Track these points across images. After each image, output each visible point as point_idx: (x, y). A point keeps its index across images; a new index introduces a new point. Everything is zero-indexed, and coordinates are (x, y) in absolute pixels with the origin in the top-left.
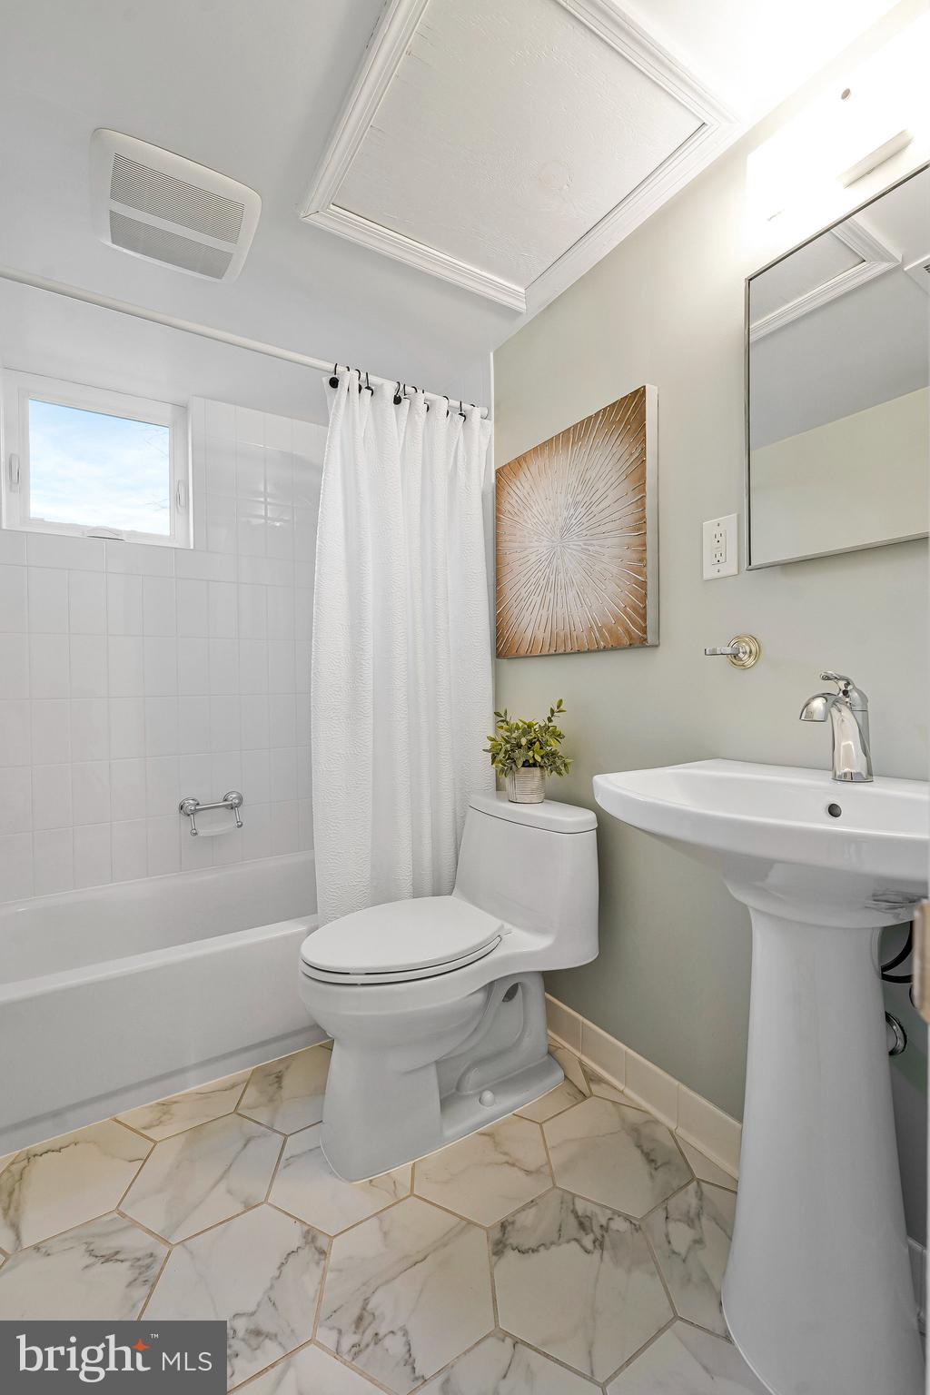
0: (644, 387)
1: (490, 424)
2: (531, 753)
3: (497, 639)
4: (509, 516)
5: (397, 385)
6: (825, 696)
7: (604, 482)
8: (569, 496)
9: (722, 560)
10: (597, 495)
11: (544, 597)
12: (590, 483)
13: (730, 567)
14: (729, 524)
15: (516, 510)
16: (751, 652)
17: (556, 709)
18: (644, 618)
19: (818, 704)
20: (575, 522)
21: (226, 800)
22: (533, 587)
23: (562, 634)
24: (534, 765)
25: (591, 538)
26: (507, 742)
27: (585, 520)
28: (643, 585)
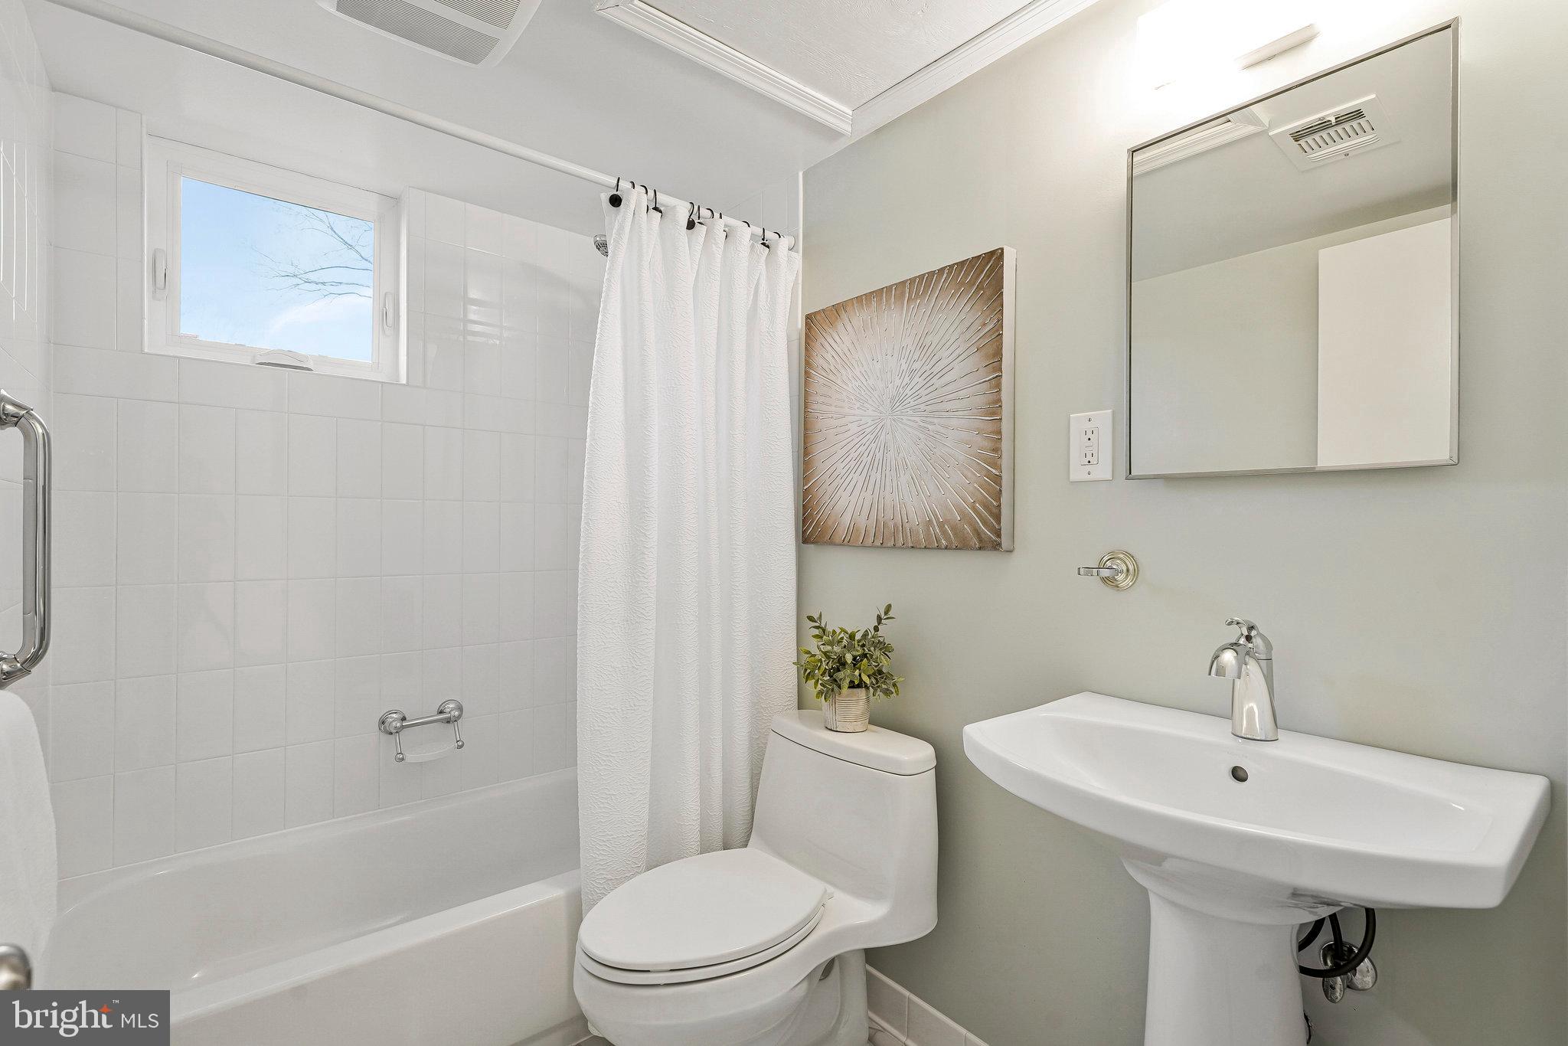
0: (1002, 249)
1: (798, 258)
2: (857, 673)
3: (804, 521)
4: (824, 374)
5: (690, 206)
6: (1234, 646)
7: (950, 351)
8: (903, 361)
9: (1094, 461)
10: (940, 365)
11: (868, 478)
12: (930, 350)
13: (1103, 470)
14: (1103, 420)
15: (832, 368)
16: (1128, 570)
17: (883, 616)
18: (998, 518)
19: (1228, 657)
20: (910, 393)
21: (441, 712)
22: (853, 463)
23: (891, 524)
24: (859, 686)
25: (932, 415)
26: (828, 657)
27: (923, 392)
28: (997, 479)
